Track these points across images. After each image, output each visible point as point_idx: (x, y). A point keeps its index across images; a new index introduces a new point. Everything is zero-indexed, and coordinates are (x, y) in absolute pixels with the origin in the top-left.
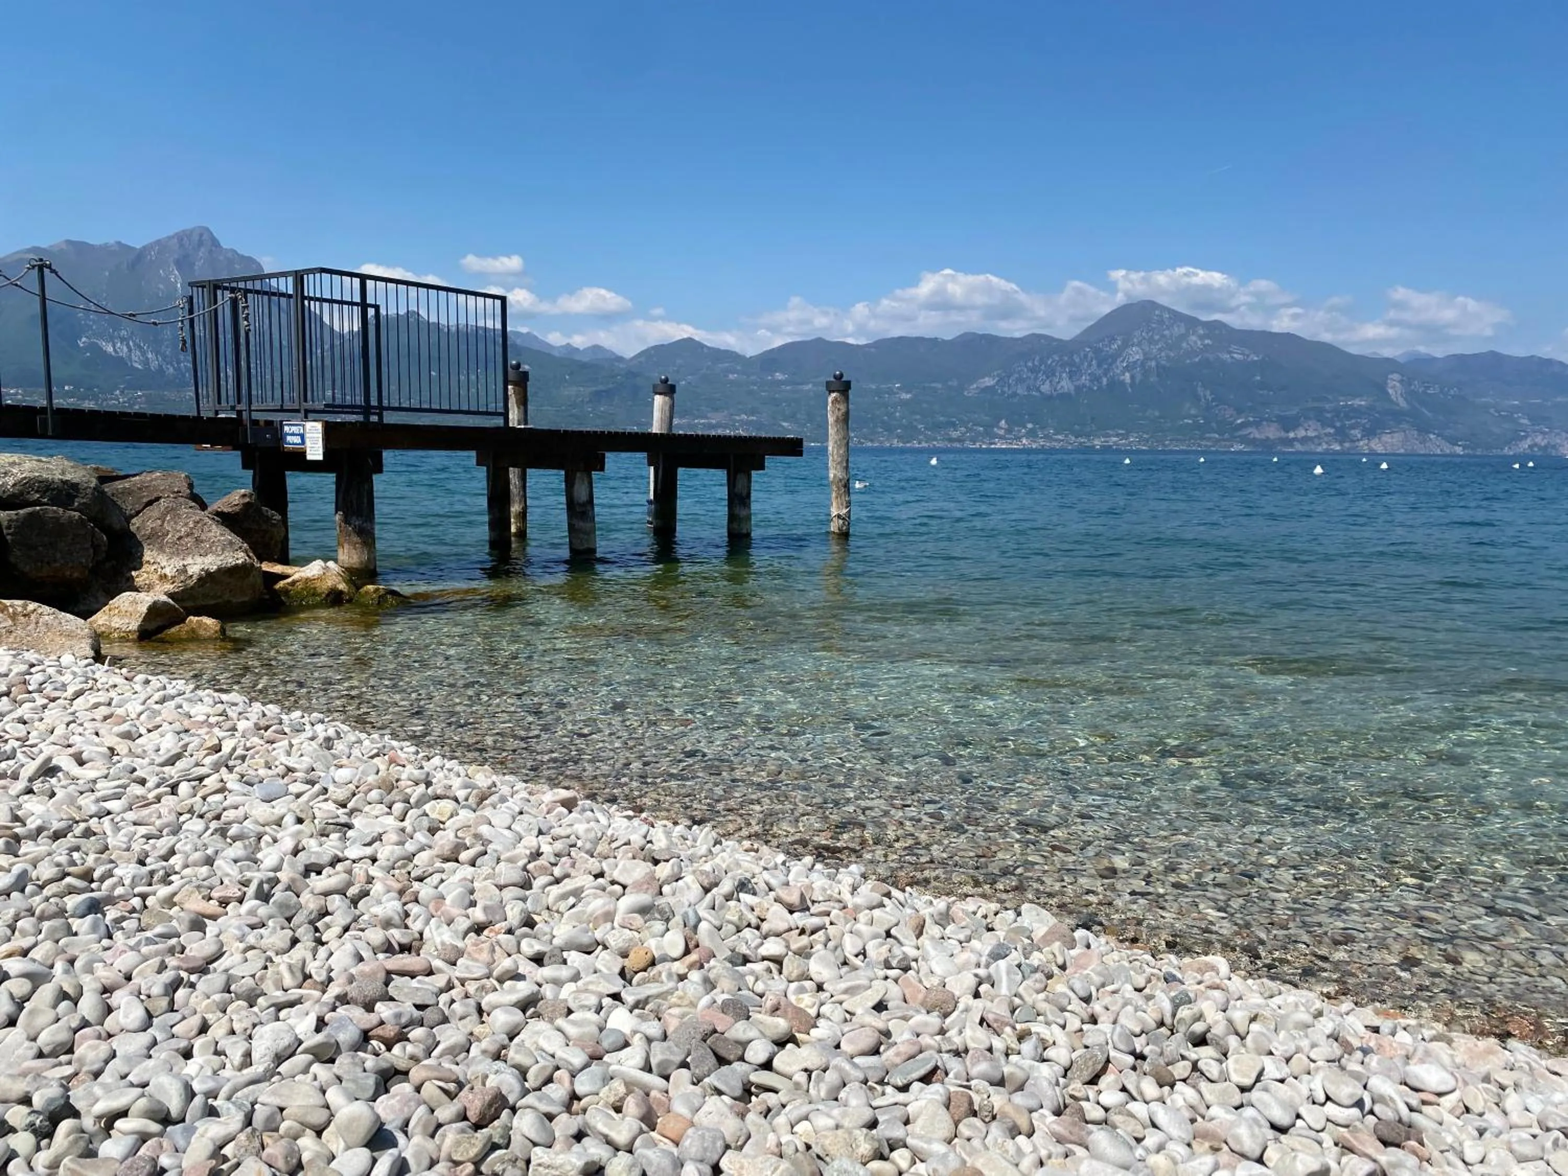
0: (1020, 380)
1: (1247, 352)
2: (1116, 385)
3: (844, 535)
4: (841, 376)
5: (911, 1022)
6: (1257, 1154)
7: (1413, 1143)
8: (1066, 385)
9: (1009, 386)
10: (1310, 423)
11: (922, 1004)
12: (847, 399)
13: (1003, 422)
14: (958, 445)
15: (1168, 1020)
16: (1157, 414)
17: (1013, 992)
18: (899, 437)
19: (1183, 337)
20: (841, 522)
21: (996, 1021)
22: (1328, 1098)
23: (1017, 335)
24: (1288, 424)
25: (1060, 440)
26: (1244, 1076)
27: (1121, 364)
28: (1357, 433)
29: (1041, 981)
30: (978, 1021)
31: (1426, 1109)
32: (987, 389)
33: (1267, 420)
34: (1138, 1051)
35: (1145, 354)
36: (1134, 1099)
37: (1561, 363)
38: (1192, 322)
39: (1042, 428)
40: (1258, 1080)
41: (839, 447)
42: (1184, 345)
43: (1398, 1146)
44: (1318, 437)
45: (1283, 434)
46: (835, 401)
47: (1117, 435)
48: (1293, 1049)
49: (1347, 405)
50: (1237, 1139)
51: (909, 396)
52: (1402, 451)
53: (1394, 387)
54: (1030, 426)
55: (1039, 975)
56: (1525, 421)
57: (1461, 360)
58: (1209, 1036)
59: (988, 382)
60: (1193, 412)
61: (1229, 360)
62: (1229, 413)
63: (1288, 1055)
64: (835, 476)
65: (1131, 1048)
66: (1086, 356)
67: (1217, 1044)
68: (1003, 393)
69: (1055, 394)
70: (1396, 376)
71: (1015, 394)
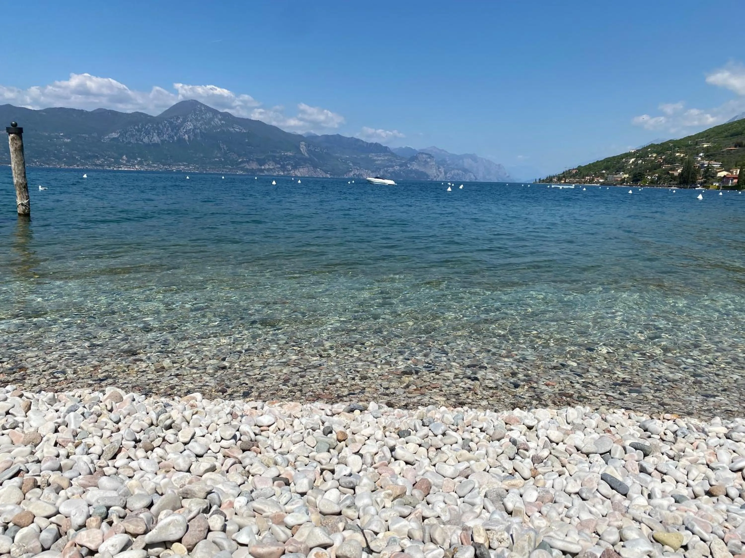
0: (132, 136)
1: (241, 128)
2: (181, 140)
3: (26, 215)
4: (16, 125)
5: (12, 453)
6: (187, 468)
7: (254, 447)
8: (156, 139)
9: (126, 138)
10: (270, 162)
11: (22, 443)
12: (21, 138)
13: (125, 156)
14: (101, 168)
15: (155, 422)
16: (202, 155)
17: (78, 427)
18: (65, 163)
19: (211, 119)
20: (24, 207)
21: (63, 441)
22: (222, 439)
23: (129, 112)
24: (261, 162)
25: (155, 167)
26: (186, 437)
27: (183, 131)
28: (289, 167)
29: (94, 418)
30: (53, 443)
31: (263, 433)
32: (114, 139)
33: (253, 160)
34: (138, 439)
35: (194, 126)
36: (133, 460)
37: (362, 141)
38: (215, 112)
39: (146, 161)
40: (192, 438)
41: (18, 165)
42: (212, 123)
43: (249, 450)
44: (273, 169)
45: (260, 167)
46: (13, 139)
47: (184, 165)
48: (210, 421)
49: (284, 155)
50: (178, 465)
51: (69, 140)
52: (307, 176)
53: (303, 148)
54: (139, 159)
55: (94, 416)
56: (351, 164)
57: (327, 137)
58: (173, 425)
59: (114, 135)
60: (219, 155)
61: (234, 132)
62: (235, 156)
63: (207, 425)
64: (17, 182)
65: (134, 438)
66: (165, 125)
67: (177, 427)
68: (123, 141)
69: (151, 143)
70: (303, 143)
71: (130, 143)
